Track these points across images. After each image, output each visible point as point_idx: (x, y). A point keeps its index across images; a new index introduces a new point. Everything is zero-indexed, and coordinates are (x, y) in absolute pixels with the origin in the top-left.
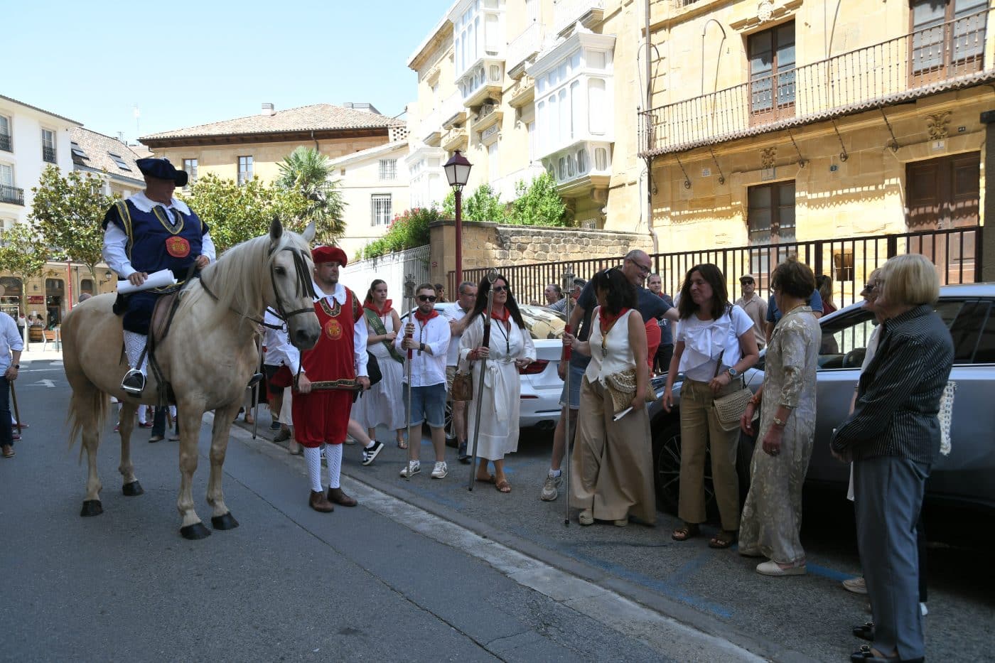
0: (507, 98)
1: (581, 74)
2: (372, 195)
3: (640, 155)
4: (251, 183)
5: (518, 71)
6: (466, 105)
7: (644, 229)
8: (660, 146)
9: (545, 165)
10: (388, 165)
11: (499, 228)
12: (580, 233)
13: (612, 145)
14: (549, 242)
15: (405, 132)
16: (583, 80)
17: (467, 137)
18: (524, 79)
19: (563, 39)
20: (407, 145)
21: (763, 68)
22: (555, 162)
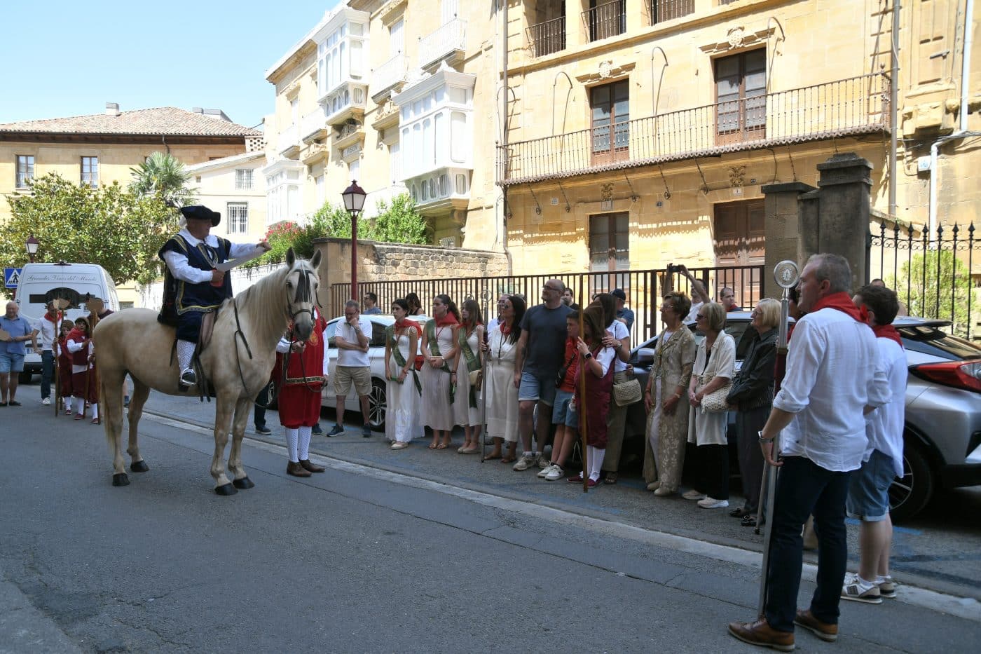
0: (370, 120)
1: (444, 107)
2: (228, 203)
3: (497, 184)
4: (110, 188)
5: (382, 97)
6: (328, 123)
7: (500, 248)
8: (515, 176)
9: (408, 186)
10: (245, 174)
11: (376, 246)
12: (445, 251)
13: (471, 172)
14: (419, 259)
15: (262, 143)
16: (446, 113)
17: (328, 152)
18: (387, 105)
19: (428, 75)
20: (264, 155)
21: (602, 116)
22: (419, 185)
